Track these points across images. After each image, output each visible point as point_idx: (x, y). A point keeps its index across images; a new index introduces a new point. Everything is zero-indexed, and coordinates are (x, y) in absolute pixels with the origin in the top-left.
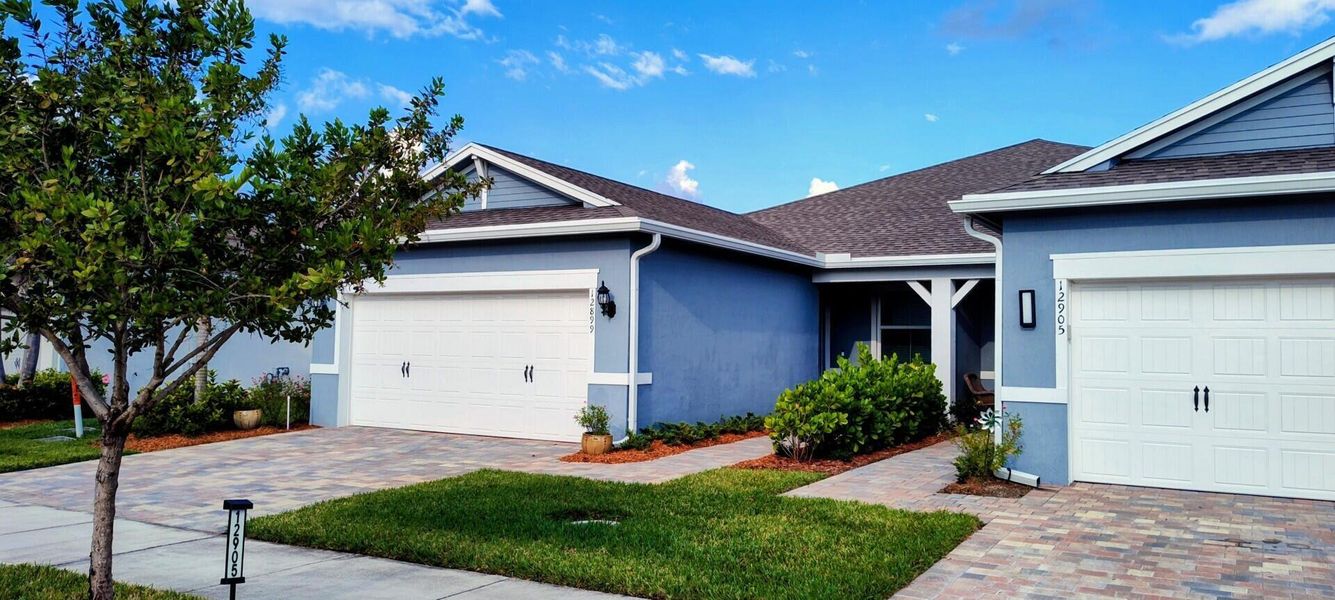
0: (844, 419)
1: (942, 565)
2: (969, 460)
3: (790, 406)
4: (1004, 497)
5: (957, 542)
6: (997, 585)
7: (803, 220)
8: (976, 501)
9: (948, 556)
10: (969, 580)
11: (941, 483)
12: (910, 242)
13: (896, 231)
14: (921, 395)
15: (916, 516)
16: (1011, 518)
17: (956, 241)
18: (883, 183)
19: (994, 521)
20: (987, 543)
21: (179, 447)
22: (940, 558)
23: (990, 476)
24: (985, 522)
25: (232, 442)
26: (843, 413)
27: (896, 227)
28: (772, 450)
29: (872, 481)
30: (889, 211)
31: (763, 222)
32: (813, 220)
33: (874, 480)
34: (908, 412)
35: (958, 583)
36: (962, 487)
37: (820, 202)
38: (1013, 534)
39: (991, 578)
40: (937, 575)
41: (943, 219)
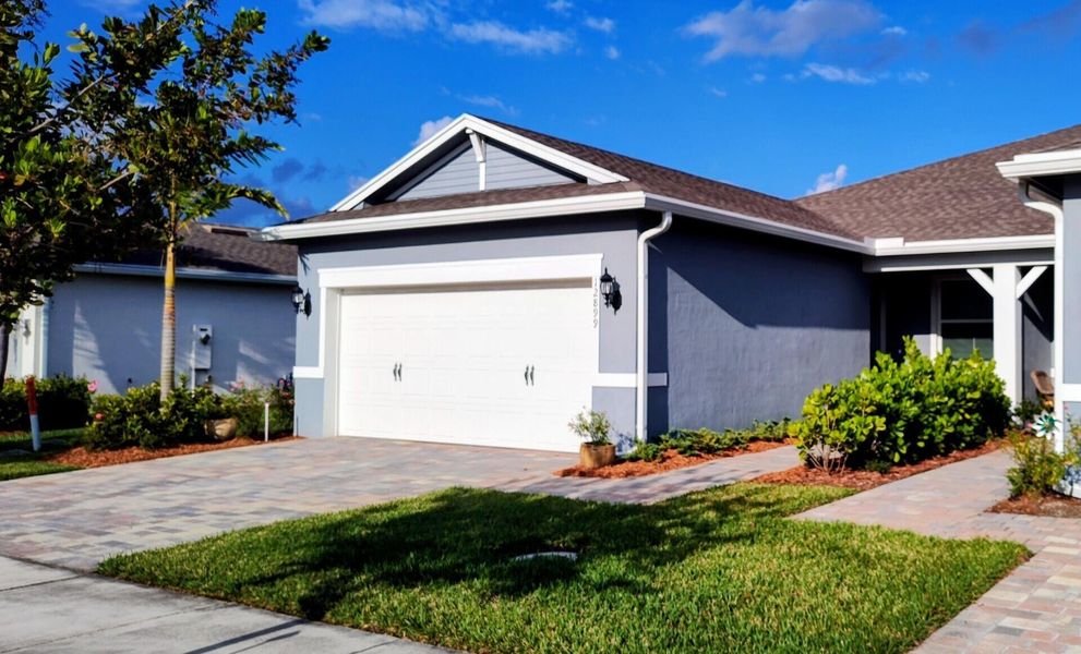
0: (880, 423)
1: (971, 614)
2: (1024, 471)
3: (817, 409)
4: (1064, 516)
5: (994, 579)
6: (1037, 645)
7: (855, 205)
8: (1028, 523)
9: (980, 602)
10: (1003, 636)
11: (991, 500)
12: (970, 224)
13: (955, 214)
14: (977, 395)
15: (951, 546)
16: (1067, 546)
17: (1022, 223)
18: (946, 165)
19: (1049, 549)
20: (1033, 581)
21: (133, 461)
22: (969, 604)
23: (1048, 491)
24: (1034, 552)
25: (196, 455)
26: (880, 417)
27: (956, 210)
28: (800, 462)
29: (909, 498)
30: (950, 192)
31: (812, 208)
32: (866, 204)
33: (912, 497)
34: (963, 415)
35: (987, 640)
36: (1013, 505)
37: (875, 185)
38: (1068, 568)
39: (1031, 634)
40: (960, 629)
41: (1009, 200)
